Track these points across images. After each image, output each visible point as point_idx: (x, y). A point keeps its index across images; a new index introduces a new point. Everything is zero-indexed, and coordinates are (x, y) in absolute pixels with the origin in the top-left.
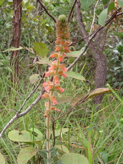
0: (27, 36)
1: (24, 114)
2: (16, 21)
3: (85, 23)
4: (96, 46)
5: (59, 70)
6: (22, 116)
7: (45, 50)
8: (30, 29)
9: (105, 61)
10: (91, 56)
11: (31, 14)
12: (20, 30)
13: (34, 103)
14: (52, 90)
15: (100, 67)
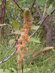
0: (9, 15)
1: (6, 61)
2: (3, 7)
3: (41, 8)
4: (47, 21)
5: (25, 38)
6: (5, 62)
7: (18, 26)
8: (10, 11)
9: (52, 30)
10: (44, 26)
11: (11, 3)
12: (5, 12)
13: (12, 55)
14: (22, 49)
15: (49, 33)
